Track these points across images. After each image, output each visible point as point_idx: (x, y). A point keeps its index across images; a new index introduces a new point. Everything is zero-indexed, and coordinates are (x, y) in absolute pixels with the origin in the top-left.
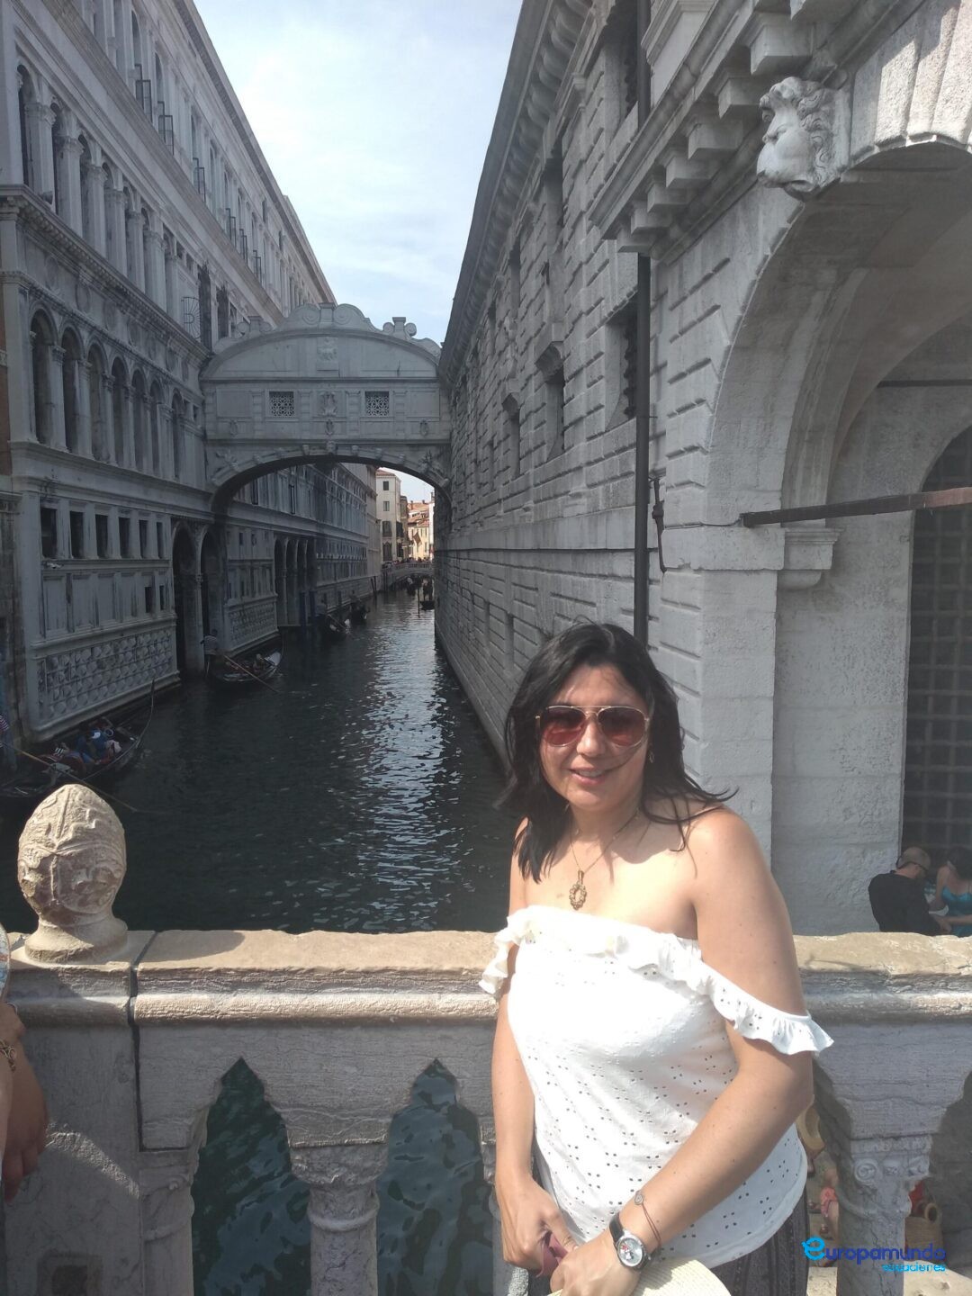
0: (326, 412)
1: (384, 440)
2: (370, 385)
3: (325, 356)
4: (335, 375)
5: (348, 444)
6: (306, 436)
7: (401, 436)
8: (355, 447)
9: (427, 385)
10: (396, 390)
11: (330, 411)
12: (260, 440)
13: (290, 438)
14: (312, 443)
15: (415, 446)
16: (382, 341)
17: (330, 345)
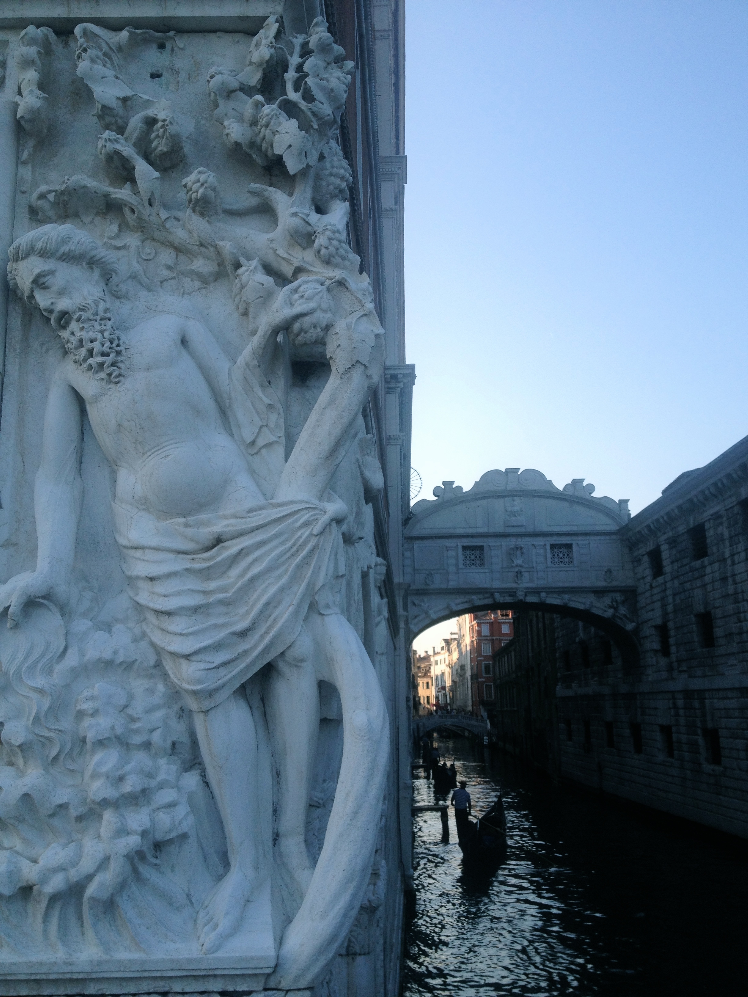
0: (515, 563)
1: (572, 588)
2: (555, 538)
3: (513, 514)
4: (522, 530)
5: (536, 591)
6: (497, 584)
7: (587, 583)
8: (543, 595)
9: (608, 537)
10: (580, 542)
11: (519, 562)
12: (453, 589)
13: (481, 586)
14: (503, 592)
15: (599, 592)
16: (565, 500)
17: (518, 504)
